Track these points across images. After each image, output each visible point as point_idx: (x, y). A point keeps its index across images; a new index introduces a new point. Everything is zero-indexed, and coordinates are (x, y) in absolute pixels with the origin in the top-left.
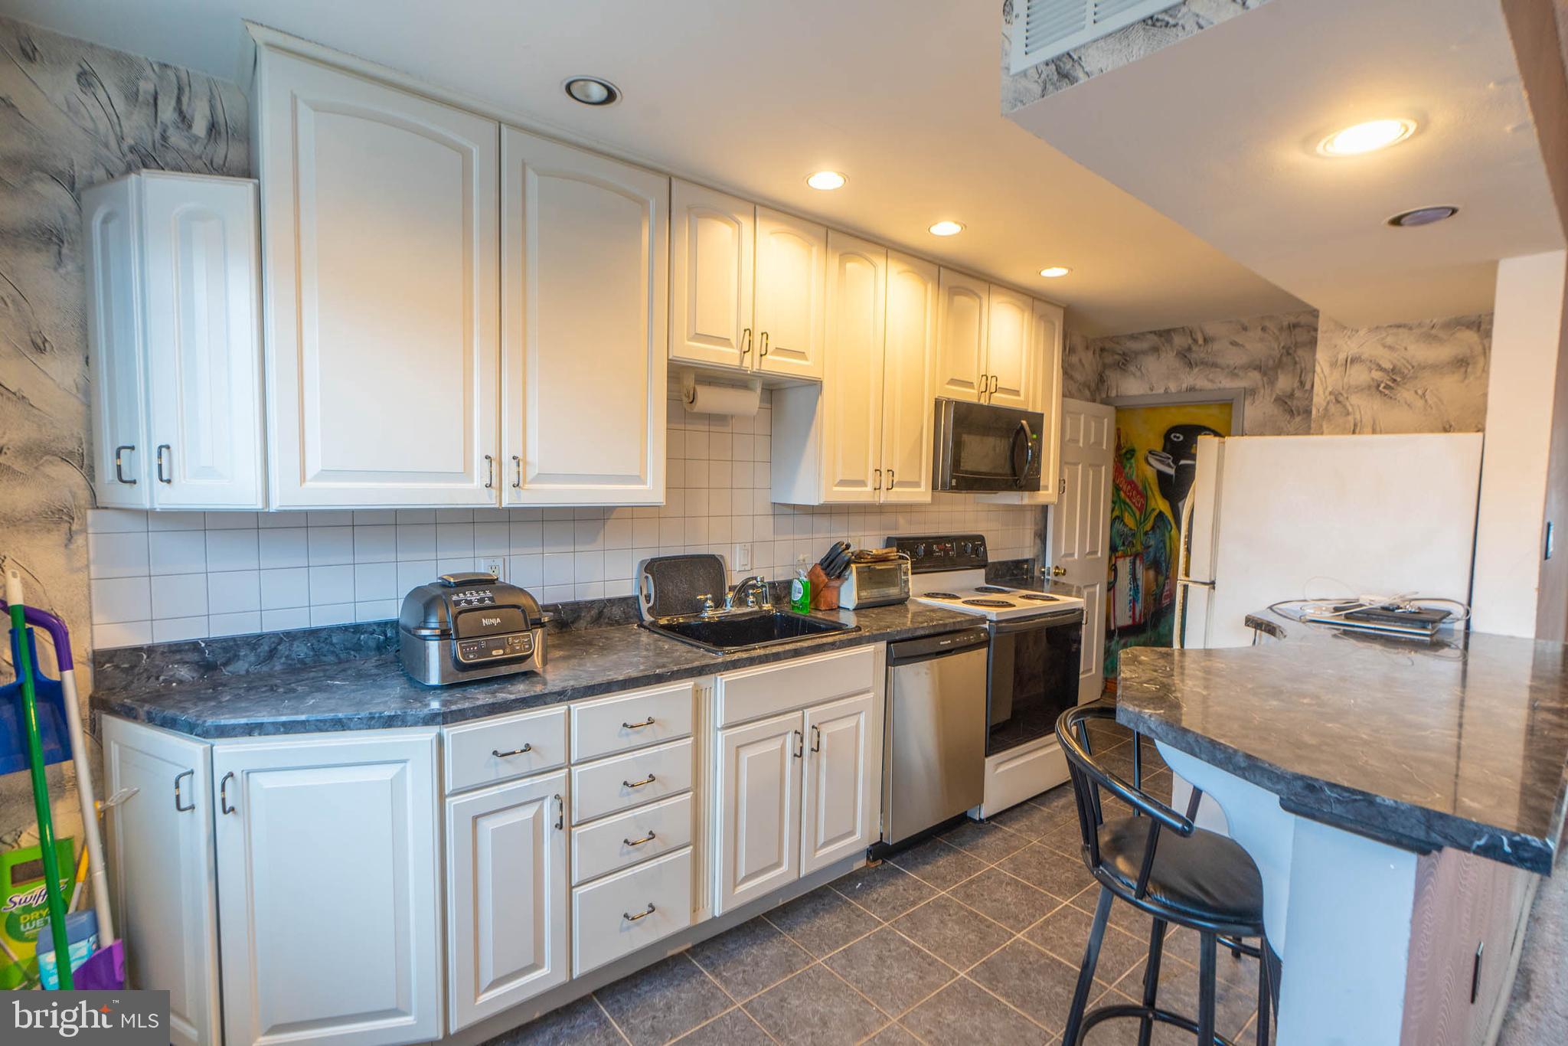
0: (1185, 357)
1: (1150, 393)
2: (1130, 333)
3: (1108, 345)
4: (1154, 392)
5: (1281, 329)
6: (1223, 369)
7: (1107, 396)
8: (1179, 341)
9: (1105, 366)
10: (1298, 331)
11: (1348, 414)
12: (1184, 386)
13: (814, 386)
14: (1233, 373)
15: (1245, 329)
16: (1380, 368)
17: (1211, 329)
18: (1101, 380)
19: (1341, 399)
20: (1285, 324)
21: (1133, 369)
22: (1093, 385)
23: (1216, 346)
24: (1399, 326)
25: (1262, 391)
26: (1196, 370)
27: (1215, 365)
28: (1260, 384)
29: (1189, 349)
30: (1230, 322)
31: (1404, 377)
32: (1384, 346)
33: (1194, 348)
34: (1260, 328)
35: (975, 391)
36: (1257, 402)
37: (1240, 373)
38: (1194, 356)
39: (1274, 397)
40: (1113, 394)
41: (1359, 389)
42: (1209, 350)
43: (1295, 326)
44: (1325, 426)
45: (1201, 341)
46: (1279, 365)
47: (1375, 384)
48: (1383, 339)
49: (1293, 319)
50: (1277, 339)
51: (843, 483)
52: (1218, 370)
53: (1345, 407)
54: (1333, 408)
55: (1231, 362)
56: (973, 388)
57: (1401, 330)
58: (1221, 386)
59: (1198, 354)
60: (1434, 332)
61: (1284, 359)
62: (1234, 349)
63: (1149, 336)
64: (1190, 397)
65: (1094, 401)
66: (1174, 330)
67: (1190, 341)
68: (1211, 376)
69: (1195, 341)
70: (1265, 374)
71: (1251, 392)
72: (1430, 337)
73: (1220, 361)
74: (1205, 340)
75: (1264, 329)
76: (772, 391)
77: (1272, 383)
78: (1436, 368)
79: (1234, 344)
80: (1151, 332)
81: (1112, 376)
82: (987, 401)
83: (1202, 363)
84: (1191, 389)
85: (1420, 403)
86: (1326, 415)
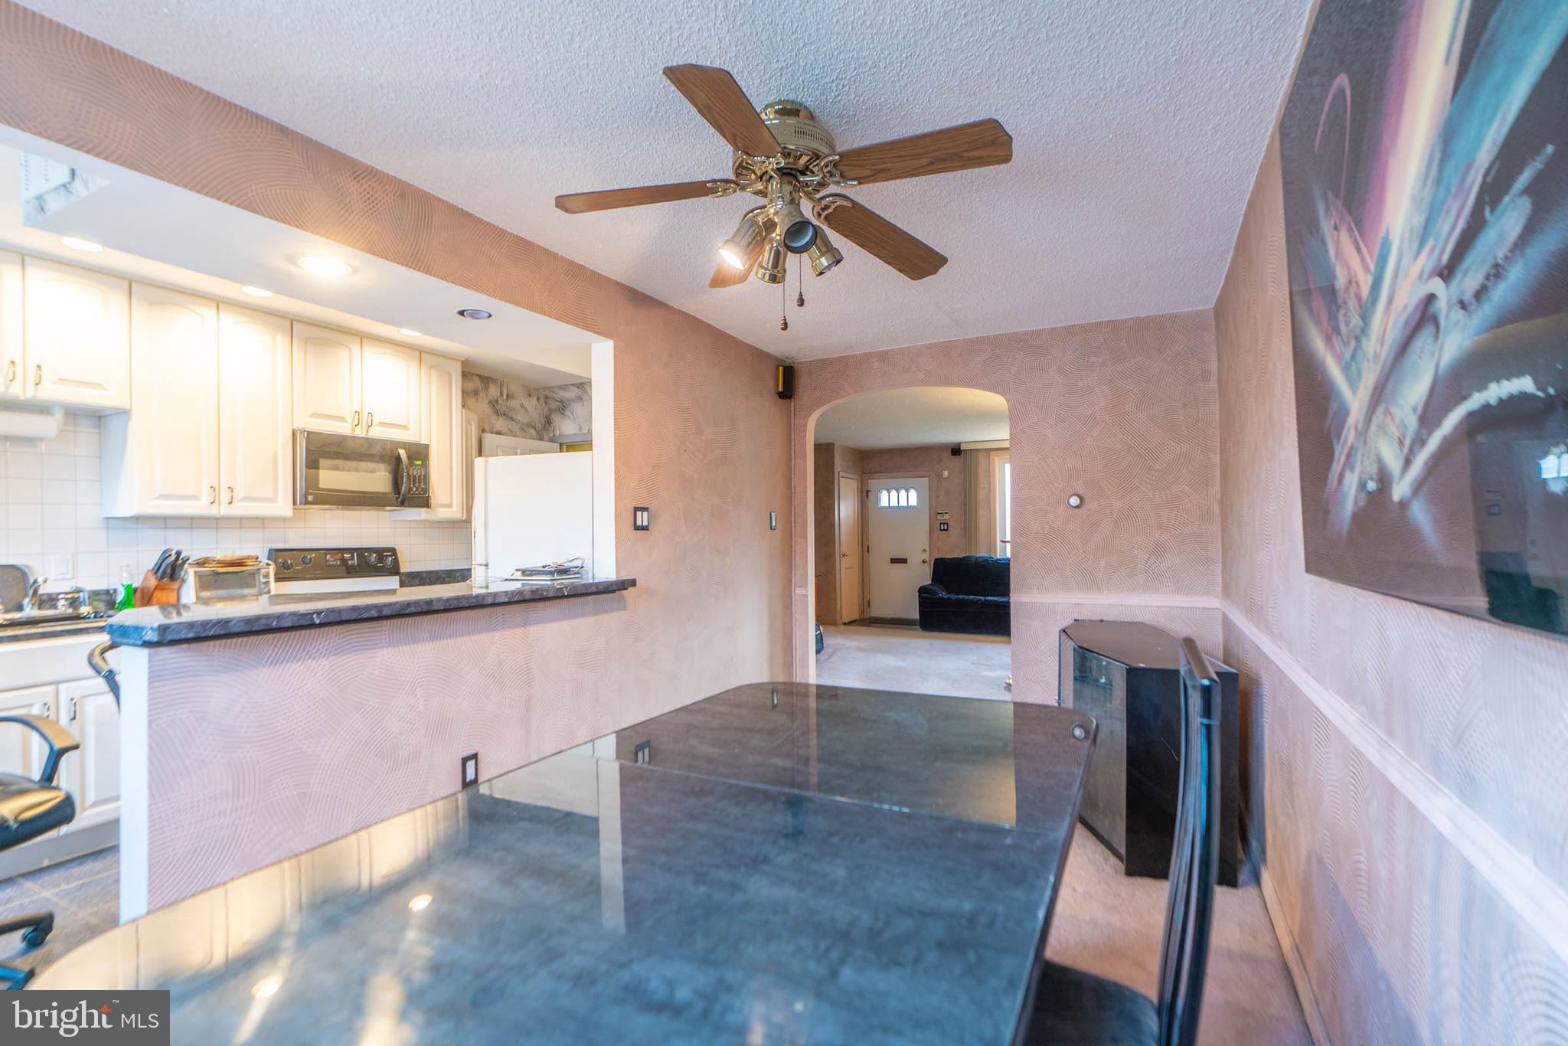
1: (578, 432)
2: (559, 384)
3: (549, 394)
4: (582, 432)
7: (554, 435)
9: (551, 410)
13: (124, 413)
18: (548, 421)
21: (568, 413)
22: (539, 426)
35: (348, 425)
40: (557, 433)
51: (161, 497)
56: (345, 421)
63: (572, 387)
65: (541, 439)
76: (100, 417)
80: (571, 385)
81: (556, 419)
82: (365, 433)
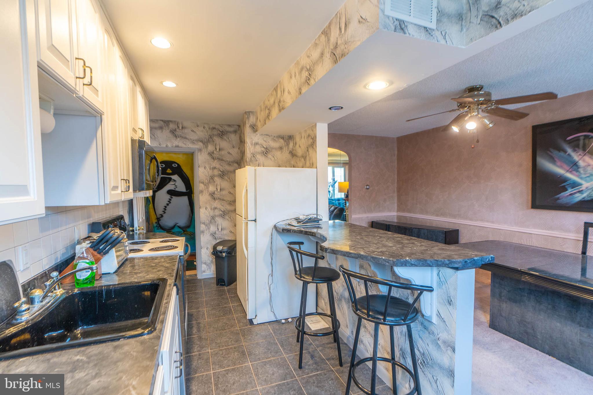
0: (173, 132)
4: (161, 146)
5: (209, 128)
6: (189, 140)
8: (172, 126)
10: (215, 130)
11: (257, 161)
12: (174, 145)
14: (193, 142)
15: (198, 126)
16: (264, 147)
17: (186, 124)
19: (254, 156)
20: (211, 127)
23: (186, 131)
24: (267, 135)
25: (203, 150)
26: (178, 139)
27: (186, 138)
28: (203, 147)
29: (175, 130)
30: (194, 122)
31: (269, 151)
32: (264, 141)
33: (177, 130)
34: (203, 127)
35: (137, 136)
36: (202, 154)
37: (196, 143)
38: (177, 133)
39: (208, 152)
41: (259, 153)
42: (183, 132)
43: (214, 128)
44: (251, 164)
45: (180, 128)
46: (208, 141)
47: (262, 152)
48: (263, 138)
49: (214, 126)
50: (207, 132)
52: (187, 140)
53: (256, 158)
54: (253, 159)
55: (192, 138)
56: (137, 134)
57: (267, 136)
58: (188, 146)
59: (179, 132)
60: (275, 138)
61: (210, 140)
62: (193, 133)
64: (177, 150)
66: (171, 121)
67: (176, 127)
68: (185, 142)
69: (178, 127)
70: (204, 144)
71: (200, 150)
72: (274, 140)
73: (187, 137)
74: (182, 128)
75: (204, 127)
77: (207, 147)
78: (276, 149)
79: (192, 131)
80: (161, 120)
83: (181, 136)
84: (177, 146)
85: (273, 159)
86: (251, 160)
